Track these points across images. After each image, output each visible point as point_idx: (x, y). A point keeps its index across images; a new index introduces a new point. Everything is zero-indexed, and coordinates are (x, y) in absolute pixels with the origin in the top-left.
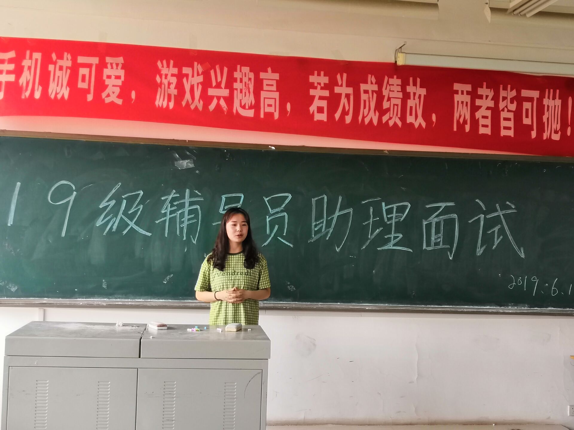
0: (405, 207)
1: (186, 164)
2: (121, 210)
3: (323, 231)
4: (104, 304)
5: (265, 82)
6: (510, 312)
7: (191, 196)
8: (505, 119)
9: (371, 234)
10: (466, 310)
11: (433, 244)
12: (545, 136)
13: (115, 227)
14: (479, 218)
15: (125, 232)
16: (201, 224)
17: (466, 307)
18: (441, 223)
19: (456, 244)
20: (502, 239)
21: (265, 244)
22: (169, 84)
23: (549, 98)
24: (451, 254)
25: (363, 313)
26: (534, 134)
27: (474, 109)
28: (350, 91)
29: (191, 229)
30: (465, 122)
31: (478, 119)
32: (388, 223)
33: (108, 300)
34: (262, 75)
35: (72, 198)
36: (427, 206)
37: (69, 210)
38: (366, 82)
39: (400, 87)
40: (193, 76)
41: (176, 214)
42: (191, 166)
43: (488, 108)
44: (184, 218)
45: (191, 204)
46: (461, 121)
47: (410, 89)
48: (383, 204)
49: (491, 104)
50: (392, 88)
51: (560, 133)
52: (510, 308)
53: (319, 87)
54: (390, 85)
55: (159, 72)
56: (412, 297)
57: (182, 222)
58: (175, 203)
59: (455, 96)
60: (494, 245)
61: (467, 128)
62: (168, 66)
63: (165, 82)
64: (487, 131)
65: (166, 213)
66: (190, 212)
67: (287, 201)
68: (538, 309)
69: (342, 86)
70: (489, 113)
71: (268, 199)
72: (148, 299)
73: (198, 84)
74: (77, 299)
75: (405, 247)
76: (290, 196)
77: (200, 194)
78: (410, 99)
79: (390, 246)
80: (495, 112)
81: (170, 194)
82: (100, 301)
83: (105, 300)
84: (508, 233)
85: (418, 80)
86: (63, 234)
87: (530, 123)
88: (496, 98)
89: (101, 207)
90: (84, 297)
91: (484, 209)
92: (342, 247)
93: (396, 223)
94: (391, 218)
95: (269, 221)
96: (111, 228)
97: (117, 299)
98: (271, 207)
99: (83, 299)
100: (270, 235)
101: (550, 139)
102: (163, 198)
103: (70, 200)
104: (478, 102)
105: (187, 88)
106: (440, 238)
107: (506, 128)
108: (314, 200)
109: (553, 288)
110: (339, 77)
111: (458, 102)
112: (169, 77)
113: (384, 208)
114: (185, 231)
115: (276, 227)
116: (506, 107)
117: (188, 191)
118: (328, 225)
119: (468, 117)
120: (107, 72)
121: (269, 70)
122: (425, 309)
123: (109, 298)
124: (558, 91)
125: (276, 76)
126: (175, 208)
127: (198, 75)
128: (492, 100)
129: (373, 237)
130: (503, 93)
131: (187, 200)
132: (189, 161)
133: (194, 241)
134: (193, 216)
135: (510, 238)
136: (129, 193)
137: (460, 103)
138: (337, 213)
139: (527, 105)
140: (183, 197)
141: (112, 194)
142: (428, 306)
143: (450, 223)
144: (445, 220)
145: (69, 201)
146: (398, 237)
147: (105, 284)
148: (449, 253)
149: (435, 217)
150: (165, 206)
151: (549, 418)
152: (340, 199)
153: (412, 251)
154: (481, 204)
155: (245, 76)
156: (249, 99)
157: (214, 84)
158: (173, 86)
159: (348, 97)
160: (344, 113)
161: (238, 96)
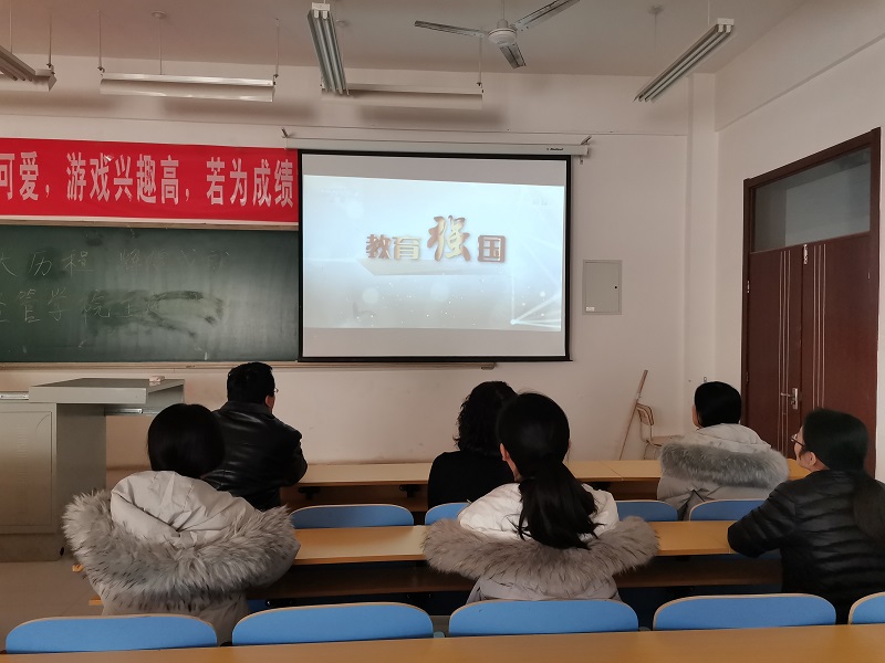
5: (166, 170)
22: (79, 175)
28: (244, 175)
34: (163, 163)
38: (260, 166)
39: (290, 170)
40: (100, 167)
50: (284, 171)
53: (216, 173)
54: (282, 168)
62: (77, 159)
63: (75, 173)
69: (237, 170)
73: (104, 174)
105: (95, 178)
110: (234, 162)
112: (78, 168)
120: (23, 168)
121: (169, 157)
125: (176, 163)
127: (104, 166)
155: (147, 165)
156: (152, 187)
157: (119, 174)
158: (82, 177)
159: (242, 181)
160: (239, 196)
161: (141, 184)
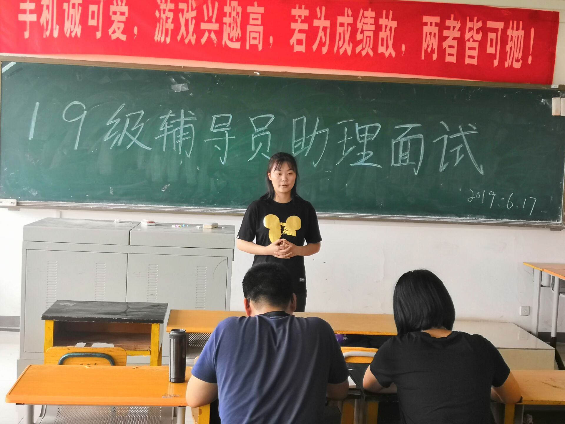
0: (376, 128)
1: (181, 87)
2: (125, 127)
3: (302, 148)
4: (112, 208)
5: (252, 16)
6: (468, 222)
7: (186, 116)
8: (470, 49)
9: (345, 152)
10: (428, 220)
11: (400, 161)
12: (507, 64)
13: (120, 142)
14: (443, 139)
15: (128, 147)
16: (194, 141)
17: (428, 217)
18: (408, 142)
19: (421, 161)
20: (463, 158)
21: (251, 159)
22: (167, 18)
23: (513, 29)
24: (416, 170)
25: (336, 221)
26: (496, 63)
27: (442, 39)
28: (327, 23)
29: (186, 145)
30: (433, 51)
31: (445, 48)
32: (361, 142)
33: (114, 204)
34: (250, 9)
35: (83, 116)
36: (396, 127)
37: (81, 127)
38: (343, 15)
39: (373, 20)
40: (188, 11)
41: (172, 132)
42: (186, 89)
43: (454, 39)
44: (179, 135)
45: (186, 123)
46: (429, 50)
47: (383, 21)
48: (357, 125)
49: (458, 35)
50: (366, 20)
51: (521, 61)
52: (468, 218)
53: (299, 20)
54: (364, 17)
55: (158, 7)
56: (380, 208)
57: (178, 139)
58: (172, 122)
59: (425, 27)
60: (456, 162)
61: (435, 57)
62: (166, 2)
63: (163, 16)
64: (453, 59)
65: (164, 130)
66: (185, 130)
67: (270, 122)
68: (494, 220)
69: (320, 18)
70: (455, 43)
71: (253, 119)
72: (149, 204)
73: (192, 18)
74: (88, 203)
75: (375, 164)
76: (273, 117)
77: (194, 114)
78: (381, 31)
79: (361, 163)
80: (461, 42)
81: (167, 114)
82: (108, 205)
83: (112, 204)
84: (469, 151)
85: (391, 13)
86: (76, 148)
87: (493, 52)
88: (462, 30)
89: (108, 124)
90: (94, 201)
91: (448, 130)
92: (318, 163)
93: (368, 142)
94: (363, 138)
95: (254, 139)
96: (117, 143)
97: (122, 204)
98: (256, 127)
99: (93, 203)
100: (255, 152)
101: (511, 67)
102: (161, 118)
103: (81, 118)
104: (446, 33)
105: (182, 21)
106: (407, 155)
107: (470, 57)
108: (294, 121)
109: (508, 202)
110: (318, 10)
111: (426, 33)
112: (167, 11)
113: (357, 128)
114: (180, 146)
115: (261, 144)
116: (472, 37)
117: (183, 112)
118: (307, 143)
119: (436, 47)
120: (113, 8)
121: (256, 4)
122: (391, 218)
123: (115, 203)
124: (521, 23)
125: (262, 10)
126: (172, 126)
127: (192, 10)
128: (458, 31)
129: (346, 154)
130: (469, 25)
131: (182, 119)
132: (184, 84)
133: (189, 155)
134: (187, 133)
135: (471, 156)
136: (132, 112)
137: (428, 34)
138: (315, 133)
139: (491, 36)
140: (178, 116)
141: (117, 113)
142: (394, 216)
143: (416, 143)
144: (412, 140)
145: (80, 120)
146: (369, 154)
147: (112, 191)
148: (414, 169)
149: (403, 137)
150: (163, 125)
151: (502, 317)
152: (318, 119)
153: (381, 167)
154: (445, 125)
155: (234, 11)
156: (237, 33)
157: (206, 18)
158: (170, 21)
159: (325, 29)
160: (322, 44)
161: (227, 30)
